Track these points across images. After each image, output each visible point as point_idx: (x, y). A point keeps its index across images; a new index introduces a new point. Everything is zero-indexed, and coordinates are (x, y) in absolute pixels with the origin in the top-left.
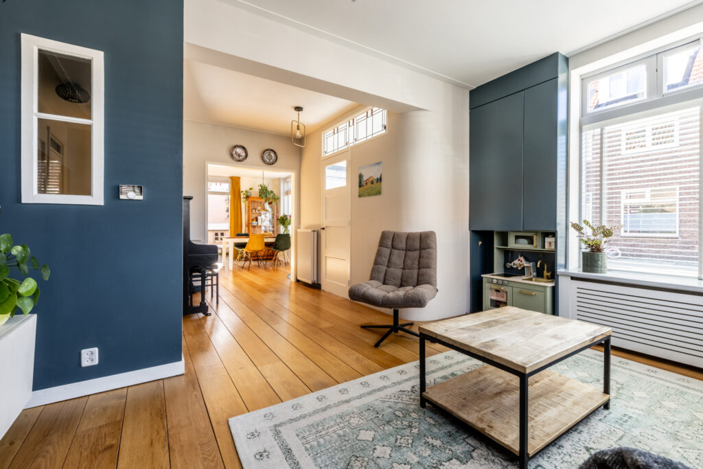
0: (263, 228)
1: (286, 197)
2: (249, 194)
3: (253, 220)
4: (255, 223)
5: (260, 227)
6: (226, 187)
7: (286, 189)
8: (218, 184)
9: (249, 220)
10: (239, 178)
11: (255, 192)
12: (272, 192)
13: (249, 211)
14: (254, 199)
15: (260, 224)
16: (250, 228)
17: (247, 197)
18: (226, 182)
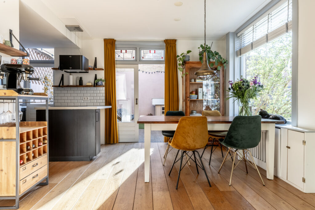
0: (205, 104)
1: (237, 60)
2: (187, 59)
3: (192, 93)
4: (194, 97)
5: (202, 101)
6: (160, 54)
7: (237, 48)
8: (152, 51)
9: (186, 93)
10: (175, 41)
11: (195, 56)
12: (217, 54)
13: (186, 80)
14: (193, 65)
15: (200, 98)
16: (188, 102)
17: (184, 63)
18: (160, 48)
